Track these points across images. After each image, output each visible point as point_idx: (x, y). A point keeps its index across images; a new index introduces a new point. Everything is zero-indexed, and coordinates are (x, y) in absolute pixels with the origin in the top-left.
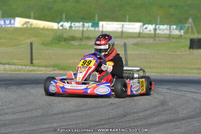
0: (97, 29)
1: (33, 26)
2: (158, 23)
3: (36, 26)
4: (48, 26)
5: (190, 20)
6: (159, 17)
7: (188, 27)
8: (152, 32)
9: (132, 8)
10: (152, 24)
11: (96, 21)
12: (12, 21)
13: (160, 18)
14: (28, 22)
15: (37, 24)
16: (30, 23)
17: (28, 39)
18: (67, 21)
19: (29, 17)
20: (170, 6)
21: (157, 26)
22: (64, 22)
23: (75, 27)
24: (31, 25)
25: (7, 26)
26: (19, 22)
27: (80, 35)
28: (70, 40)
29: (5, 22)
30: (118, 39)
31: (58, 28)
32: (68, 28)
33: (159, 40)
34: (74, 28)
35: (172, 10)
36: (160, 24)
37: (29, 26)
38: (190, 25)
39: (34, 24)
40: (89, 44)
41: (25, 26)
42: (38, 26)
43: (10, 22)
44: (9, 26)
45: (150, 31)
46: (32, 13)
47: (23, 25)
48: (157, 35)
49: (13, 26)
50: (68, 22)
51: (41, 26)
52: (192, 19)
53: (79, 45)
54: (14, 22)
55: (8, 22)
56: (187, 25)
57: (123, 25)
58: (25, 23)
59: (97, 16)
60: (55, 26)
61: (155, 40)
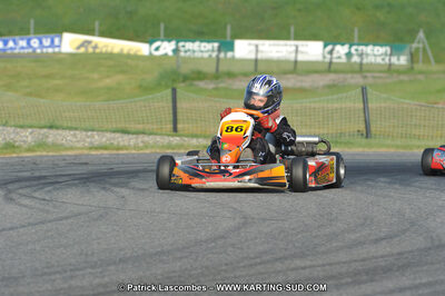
0: (229, 54)
1: (98, 51)
2: (356, 41)
3: (104, 50)
4: (130, 50)
5: (421, 35)
6: (356, 30)
7: (417, 49)
8: (344, 60)
9: (299, 10)
10: (343, 45)
11: (228, 39)
12: (57, 41)
13: (359, 31)
14: (89, 42)
15: (106, 46)
16: (93, 44)
17: (108, 77)
18: (168, 38)
19: (90, 32)
20: (377, 7)
21: (354, 48)
22: (163, 41)
23: (186, 52)
24: (96, 47)
25: (45, 50)
26: (70, 42)
27: (210, 69)
28: (194, 79)
29: (41, 43)
30: (289, 76)
31: (151, 53)
32: (170, 53)
33: (374, 77)
34: (182, 54)
35: (381, 15)
36: (359, 45)
37: (90, 50)
38: (421, 45)
39: (100, 46)
40: (235, 87)
41: (82, 50)
42: (109, 50)
43: (52, 41)
44: (50, 50)
45: (339, 57)
46: (97, 23)
47: (78, 48)
48: (364, 68)
49: (57, 50)
50: (169, 41)
51: (116, 50)
52: (425, 32)
53: (216, 89)
54: (61, 41)
55: (47, 42)
56: (415, 45)
57: (297, 47)
58: (82, 45)
59: (229, 27)
60: (143, 49)
61: (365, 77)
